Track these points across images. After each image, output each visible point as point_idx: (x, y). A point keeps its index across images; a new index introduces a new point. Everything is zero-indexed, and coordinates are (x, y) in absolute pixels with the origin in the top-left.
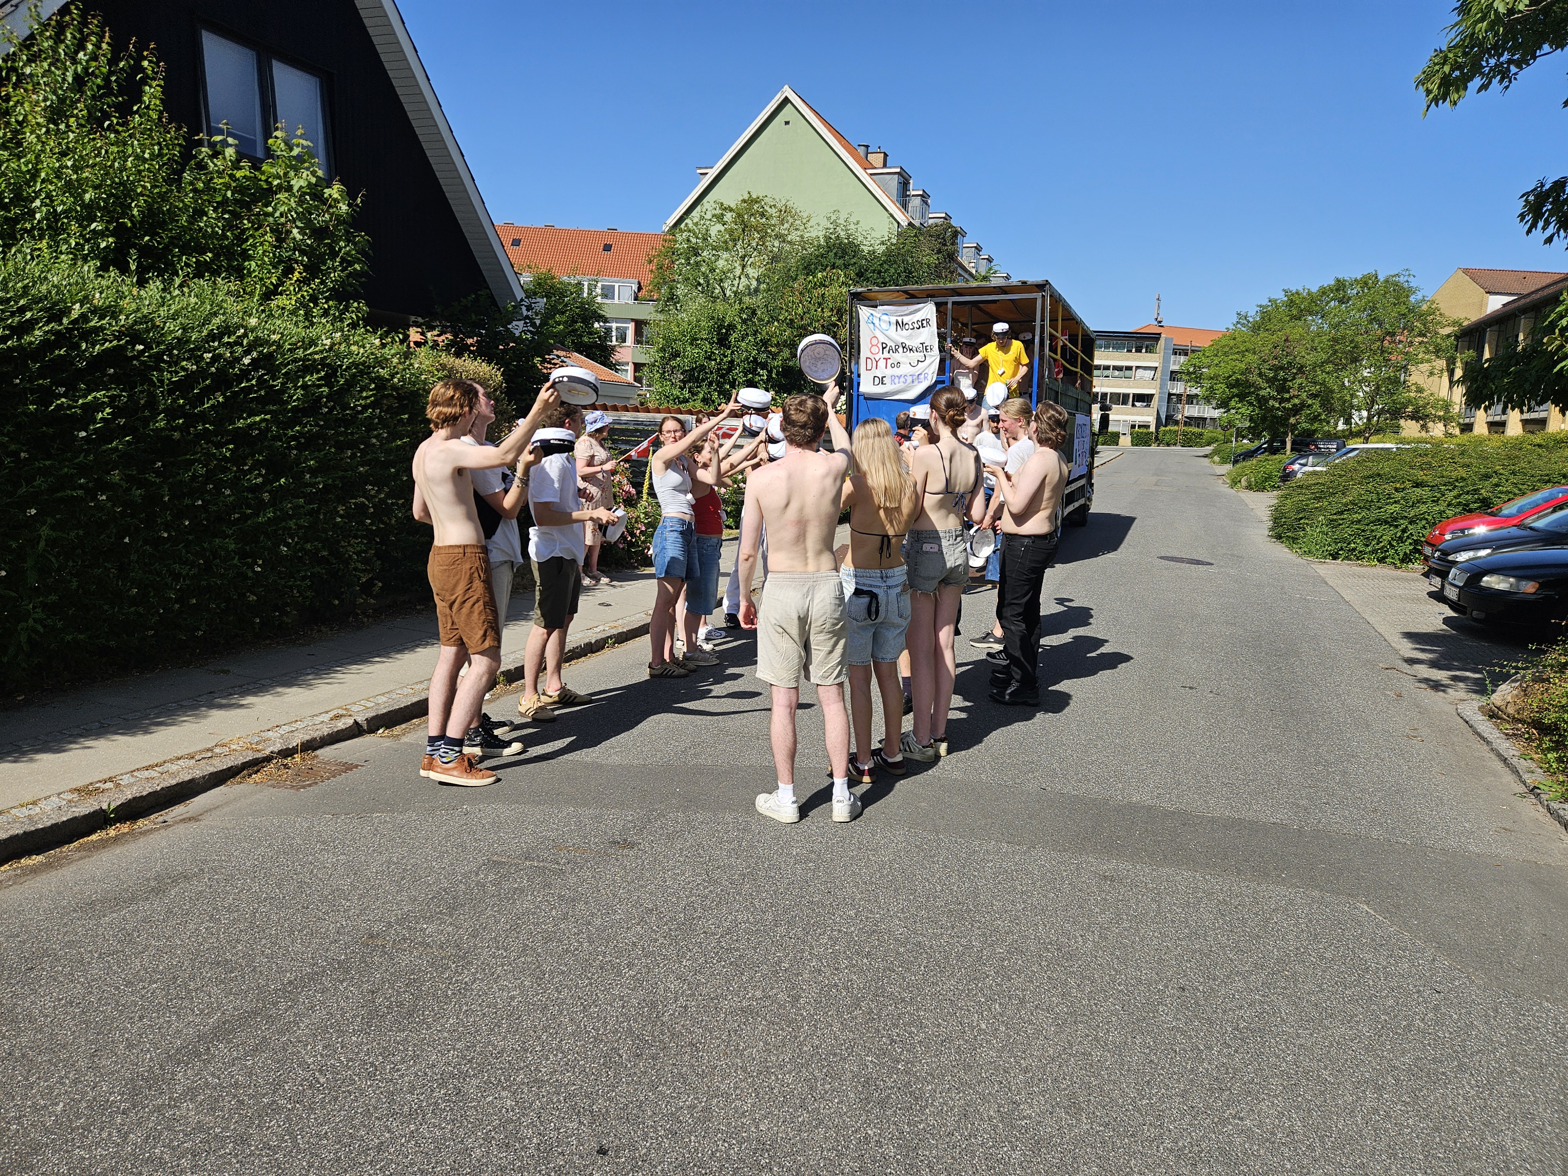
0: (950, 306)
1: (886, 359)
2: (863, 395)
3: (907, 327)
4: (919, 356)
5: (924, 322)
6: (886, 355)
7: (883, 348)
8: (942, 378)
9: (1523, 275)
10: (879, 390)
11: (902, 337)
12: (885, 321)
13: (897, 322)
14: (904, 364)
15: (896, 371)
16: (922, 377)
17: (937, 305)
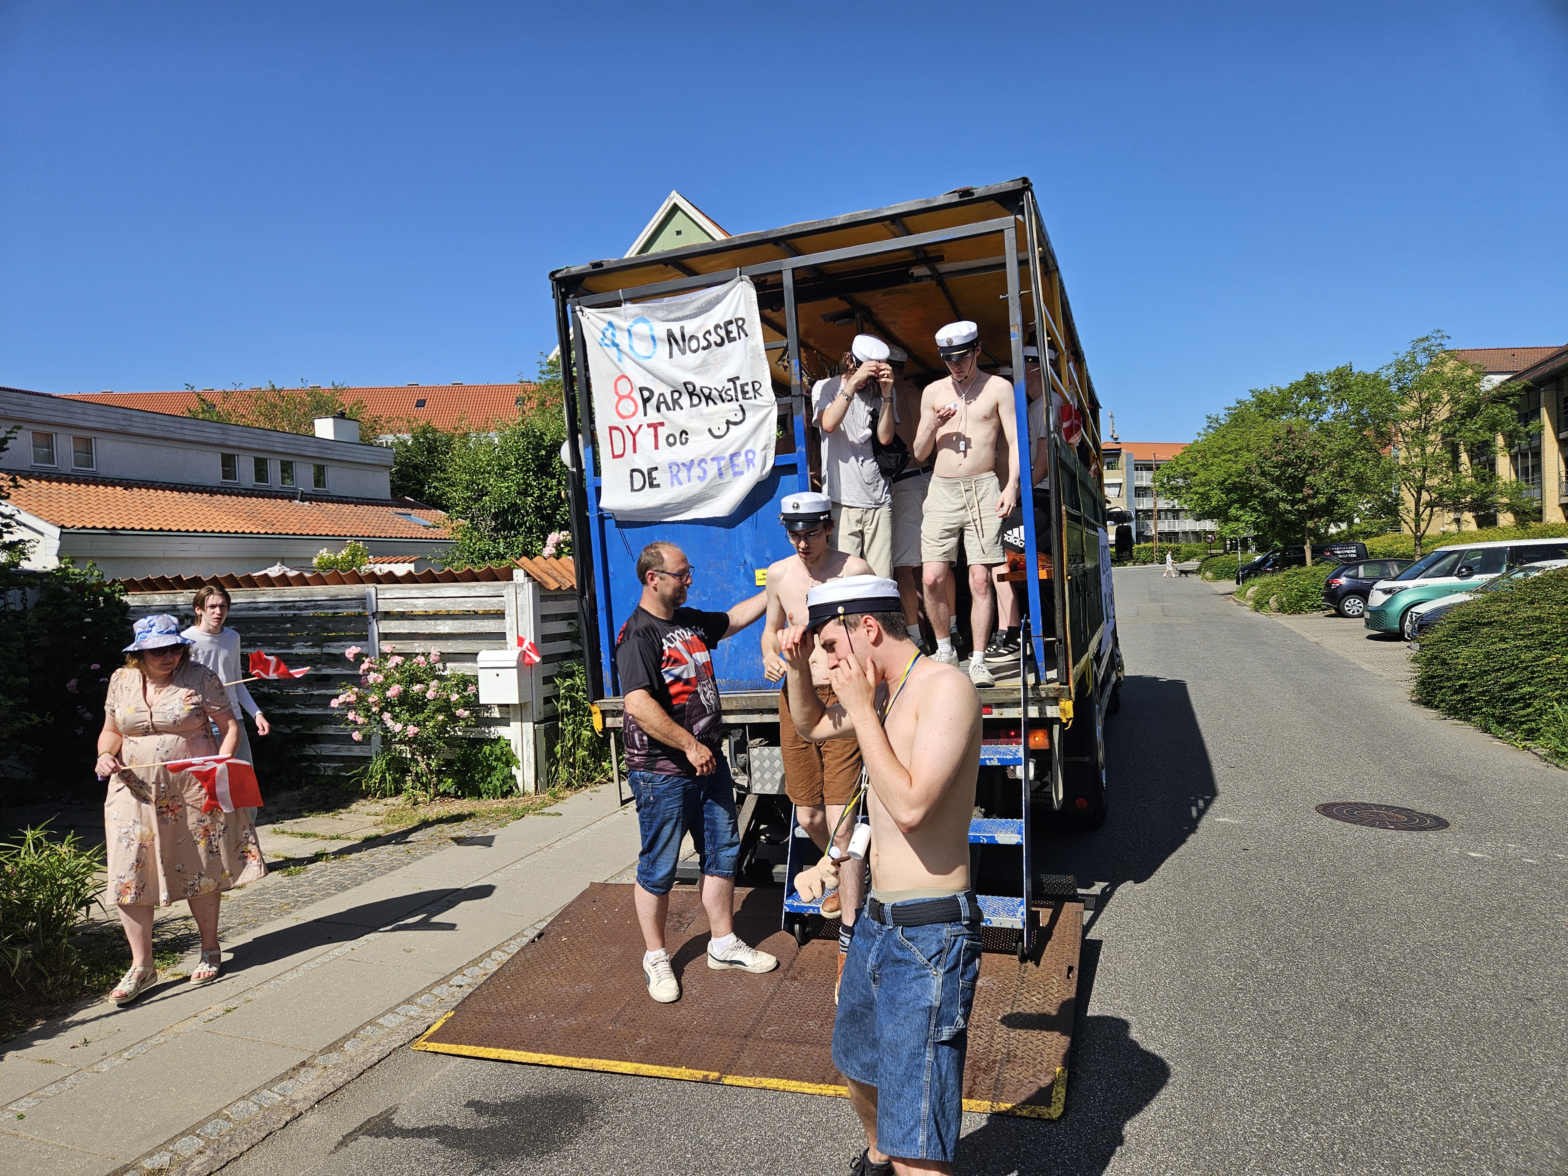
0: (788, 280)
1: (655, 426)
2: (612, 515)
3: (694, 344)
4: (729, 410)
5: (733, 328)
6: (653, 416)
7: (646, 401)
8: (788, 459)
9: (1513, 351)
10: (648, 499)
11: (685, 369)
12: (642, 338)
13: (671, 336)
14: (697, 433)
15: (680, 453)
16: (742, 458)
17: (759, 283)
